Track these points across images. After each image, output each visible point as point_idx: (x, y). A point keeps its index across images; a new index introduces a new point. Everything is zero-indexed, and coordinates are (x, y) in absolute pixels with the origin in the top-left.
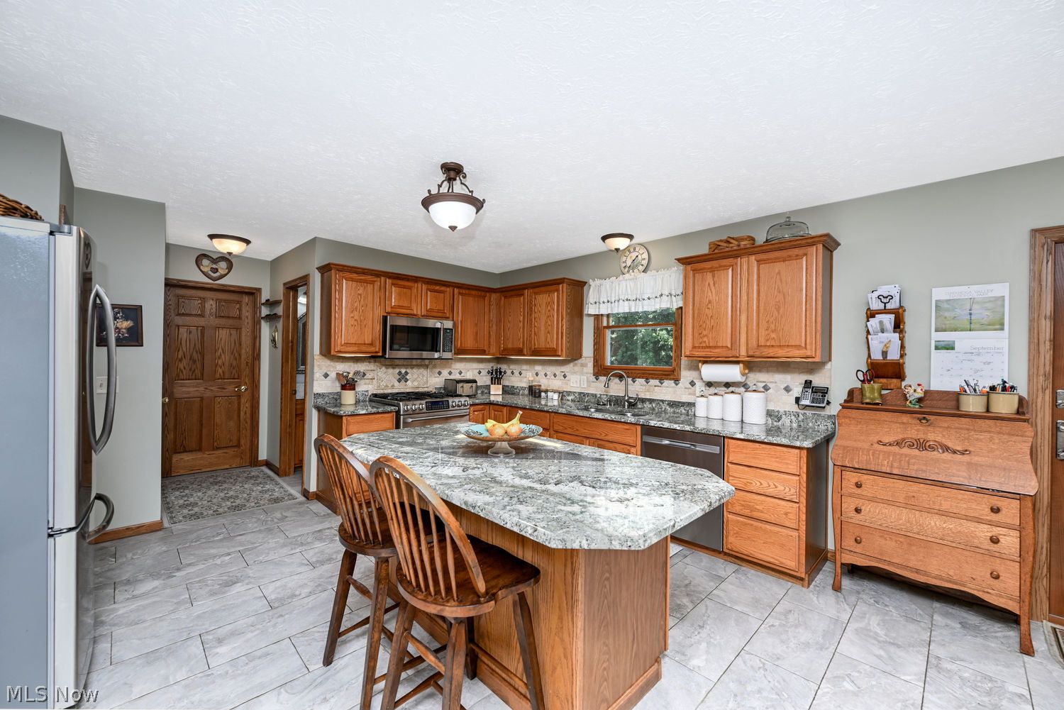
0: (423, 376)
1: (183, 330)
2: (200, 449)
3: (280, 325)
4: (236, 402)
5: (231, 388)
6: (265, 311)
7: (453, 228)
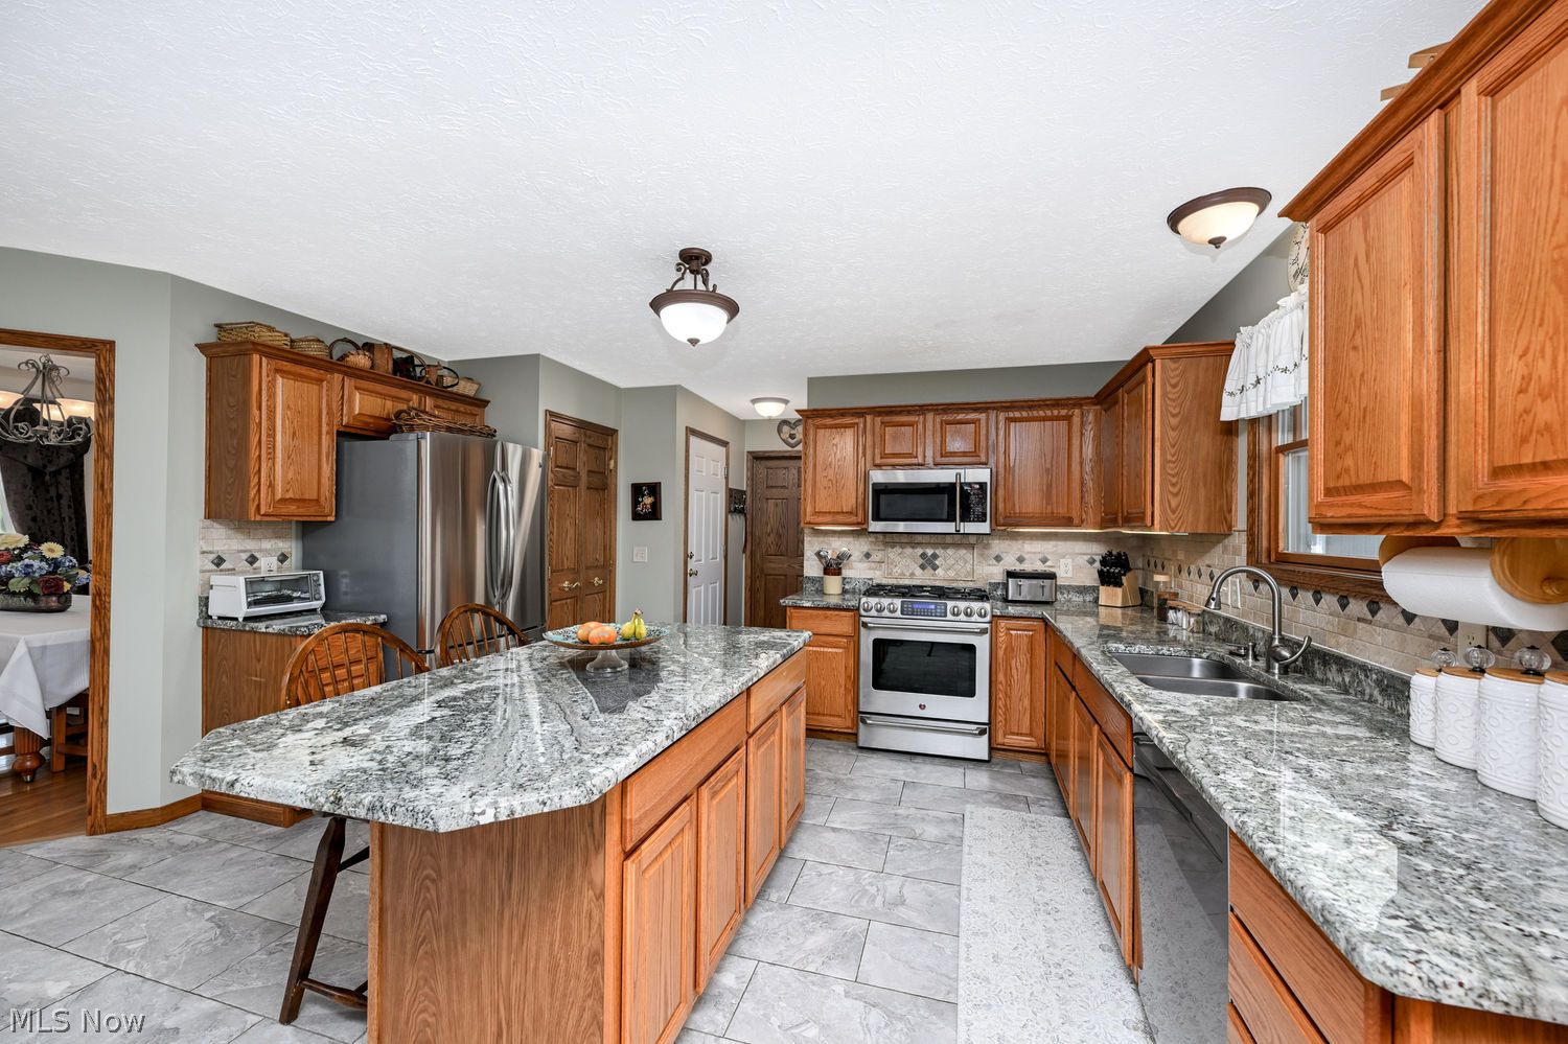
0: (966, 562)
1: (771, 503)
7: (694, 342)
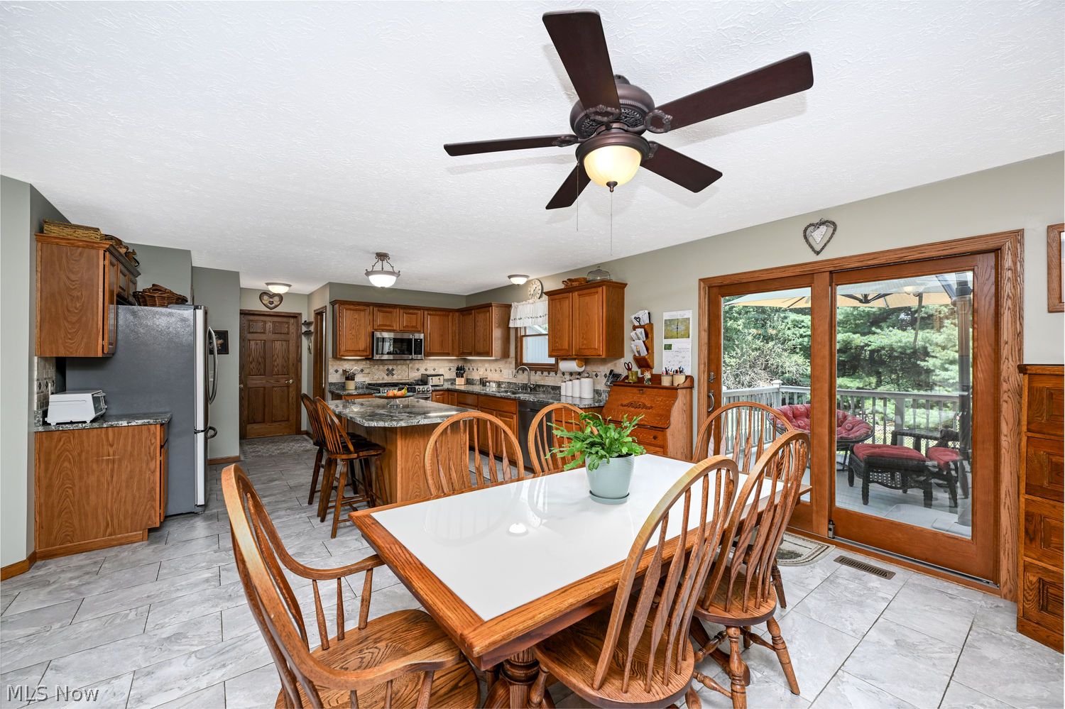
0: (406, 371)
1: (252, 343)
2: (264, 422)
3: (312, 338)
4: (286, 391)
5: (283, 382)
6: (304, 329)
